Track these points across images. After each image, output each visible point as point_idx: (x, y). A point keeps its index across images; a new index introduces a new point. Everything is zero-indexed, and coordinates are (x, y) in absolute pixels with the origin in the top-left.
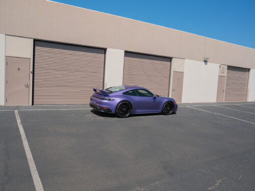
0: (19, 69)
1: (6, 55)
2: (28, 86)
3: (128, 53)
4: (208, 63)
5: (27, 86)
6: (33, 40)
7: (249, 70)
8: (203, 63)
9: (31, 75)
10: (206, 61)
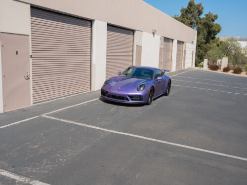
0: (17, 53)
3: (111, 27)
4: (155, 35)
5: (27, 78)
7: (172, 40)
8: (152, 35)
9: (31, 60)
10: (153, 33)
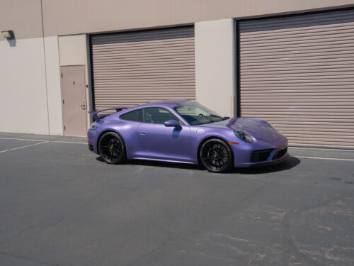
0: (74, 83)
1: (62, 65)
2: (84, 107)
6: (85, 36)
9: (87, 89)
